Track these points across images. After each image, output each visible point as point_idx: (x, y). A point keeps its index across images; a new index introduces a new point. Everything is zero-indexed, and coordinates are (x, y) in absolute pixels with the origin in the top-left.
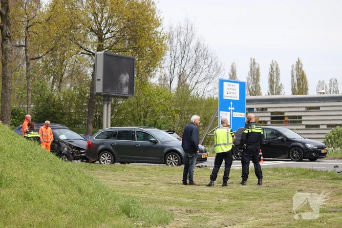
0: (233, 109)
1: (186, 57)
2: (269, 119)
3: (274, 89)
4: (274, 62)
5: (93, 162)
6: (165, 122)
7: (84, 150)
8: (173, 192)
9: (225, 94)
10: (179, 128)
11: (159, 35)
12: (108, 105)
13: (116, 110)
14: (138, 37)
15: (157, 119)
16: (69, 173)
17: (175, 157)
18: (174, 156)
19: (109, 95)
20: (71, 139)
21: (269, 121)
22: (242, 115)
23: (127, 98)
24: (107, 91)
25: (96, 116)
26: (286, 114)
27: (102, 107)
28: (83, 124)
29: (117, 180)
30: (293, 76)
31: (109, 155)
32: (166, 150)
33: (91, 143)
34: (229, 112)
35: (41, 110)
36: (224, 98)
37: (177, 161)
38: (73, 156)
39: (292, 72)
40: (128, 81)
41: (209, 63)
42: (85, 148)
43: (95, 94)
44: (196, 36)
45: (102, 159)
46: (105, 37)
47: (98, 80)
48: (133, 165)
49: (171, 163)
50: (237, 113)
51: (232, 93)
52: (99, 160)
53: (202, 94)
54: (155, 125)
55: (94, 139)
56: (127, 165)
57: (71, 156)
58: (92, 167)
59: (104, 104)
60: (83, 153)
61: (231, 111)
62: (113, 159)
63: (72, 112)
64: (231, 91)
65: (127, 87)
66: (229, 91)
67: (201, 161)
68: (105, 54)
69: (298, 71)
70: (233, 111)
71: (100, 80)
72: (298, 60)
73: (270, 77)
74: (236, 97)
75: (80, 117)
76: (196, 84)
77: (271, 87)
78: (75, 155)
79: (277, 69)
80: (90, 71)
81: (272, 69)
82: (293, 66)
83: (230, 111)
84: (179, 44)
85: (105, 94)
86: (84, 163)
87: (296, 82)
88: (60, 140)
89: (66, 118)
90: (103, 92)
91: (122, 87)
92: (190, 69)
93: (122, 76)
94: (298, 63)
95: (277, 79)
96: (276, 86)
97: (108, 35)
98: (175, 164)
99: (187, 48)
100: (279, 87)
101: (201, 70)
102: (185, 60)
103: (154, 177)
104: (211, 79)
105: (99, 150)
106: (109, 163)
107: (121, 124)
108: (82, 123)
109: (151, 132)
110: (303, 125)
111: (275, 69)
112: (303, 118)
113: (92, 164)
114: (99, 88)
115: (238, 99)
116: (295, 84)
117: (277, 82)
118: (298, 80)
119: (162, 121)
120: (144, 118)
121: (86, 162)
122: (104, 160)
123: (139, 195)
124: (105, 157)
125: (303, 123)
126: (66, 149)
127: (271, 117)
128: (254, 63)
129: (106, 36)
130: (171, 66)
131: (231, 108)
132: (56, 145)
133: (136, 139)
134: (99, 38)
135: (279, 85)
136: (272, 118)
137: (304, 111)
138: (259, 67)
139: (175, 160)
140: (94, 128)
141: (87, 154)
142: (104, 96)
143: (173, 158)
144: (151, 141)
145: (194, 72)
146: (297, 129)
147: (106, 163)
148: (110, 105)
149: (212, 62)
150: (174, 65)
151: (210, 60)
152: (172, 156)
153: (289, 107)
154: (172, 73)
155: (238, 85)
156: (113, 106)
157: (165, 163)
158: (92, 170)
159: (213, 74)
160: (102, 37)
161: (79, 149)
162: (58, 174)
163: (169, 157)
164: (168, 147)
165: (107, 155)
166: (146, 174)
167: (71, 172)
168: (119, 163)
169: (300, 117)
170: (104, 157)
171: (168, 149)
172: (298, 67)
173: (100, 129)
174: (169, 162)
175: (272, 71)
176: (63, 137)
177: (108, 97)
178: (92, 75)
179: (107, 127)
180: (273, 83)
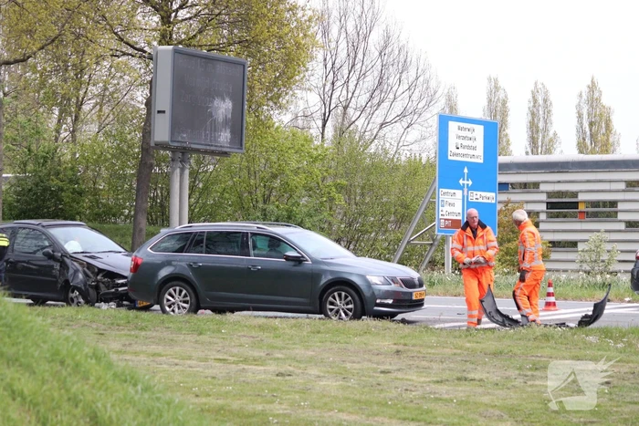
0: (470, 183)
1: (358, 66)
2: (543, 207)
3: (540, 144)
4: (540, 86)
5: (146, 308)
6: (312, 212)
7: (124, 277)
8: (357, 397)
9: (452, 148)
10: (343, 226)
11: (300, 14)
12: (182, 170)
13: (201, 185)
14: (253, 17)
15: (293, 205)
16: (62, 363)
17: (346, 297)
18: (343, 294)
19: (184, 148)
20: (93, 249)
21: (543, 212)
22: (488, 197)
23: (226, 154)
24: (180, 139)
25: (154, 199)
26: (581, 197)
27: (168, 177)
28: (127, 217)
29: (206, 360)
30: (580, 116)
31: (184, 292)
32: (324, 281)
33: (140, 262)
34: (461, 191)
35: (30, 184)
36: (450, 158)
37: (350, 306)
38: (98, 293)
39: (579, 106)
40: (230, 116)
41: (411, 79)
42: (127, 273)
43: (152, 144)
44: (382, 19)
45: (168, 300)
46: (176, 16)
47: (159, 112)
48: (244, 316)
49: (337, 312)
50: (479, 193)
51: (469, 147)
52: (159, 302)
53: (395, 149)
54: (289, 219)
55: (147, 253)
56: (228, 314)
57: (92, 293)
58: (143, 320)
59: (174, 169)
60: (123, 285)
61: (466, 190)
62: (194, 300)
63: (101, 187)
64: (466, 143)
65: (228, 131)
66: (460, 141)
67: (410, 307)
68: (176, 51)
69: (592, 106)
70: (470, 188)
71: (164, 112)
72: (592, 82)
73: (530, 118)
74: (478, 155)
75: (118, 199)
76: (381, 128)
77: (533, 141)
78: (103, 290)
79: (545, 101)
80: (140, 95)
81: (535, 101)
82: (581, 96)
83: (461, 188)
84: (343, 35)
85: (176, 144)
86: (123, 311)
87: (587, 130)
88: (67, 253)
89: (86, 202)
90: (172, 141)
91: (215, 128)
92: (368, 95)
93: (216, 102)
94: (593, 87)
95: (546, 124)
96: (544, 137)
97: (183, 14)
98: (346, 314)
99: (362, 46)
100: (551, 140)
101: (391, 96)
102: (357, 73)
103: (299, 351)
104: (416, 117)
105: (160, 278)
106: (184, 312)
107: (212, 217)
108: (122, 214)
109: (287, 236)
110: (620, 221)
111: (541, 102)
112: (621, 206)
113: (144, 315)
114: (162, 132)
115: (481, 161)
116: (585, 133)
117: (546, 130)
118: (591, 124)
119: (305, 210)
120: (265, 202)
121: (130, 308)
122: (174, 304)
123: (268, 407)
124: (175, 296)
125: (621, 216)
126: (81, 276)
127: (547, 203)
128: (497, 88)
129: (179, 14)
130: (324, 85)
131: (466, 182)
132: (57, 266)
133: (252, 252)
134: (162, 18)
135: (551, 134)
136: (550, 205)
137: (624, 191)
138: (506, 97)
139: (347, 304)
140: (150, 224)
141: (130, 289)
142: (174, 150)
143: (340, 299)
144: (288, 258)
145: (376, 101)
146: (606, 231)
147: (176, 310)
148: (187, 172)
149: (417, 78)
150: (333, 83)
151: (412, 73)
152: (340, 296)
153: (588, 181)
154: (328, 103)
155: (481, 127)
156: (194, 175)
157: (322, 311)
158: (142, 329)
159: (420, 106)
160: (170, 17)
161: (112, 275)
162: (29, 369)
163: (331, 299)
164: (332, 272)
165: (181, 291)
166: (279, 343)
167: (69, 361)
168: (208, 312)
169: (613, 204)
170: (173, 297)
171: (330, 277)
172: (593, 96)
173: (163, 226)
174: (331, 310)
175: (534, 106)
176: (72, 247)
177: (183, 153)
178: (146, 105)
179: (180, 222)
180: (537, 132)
